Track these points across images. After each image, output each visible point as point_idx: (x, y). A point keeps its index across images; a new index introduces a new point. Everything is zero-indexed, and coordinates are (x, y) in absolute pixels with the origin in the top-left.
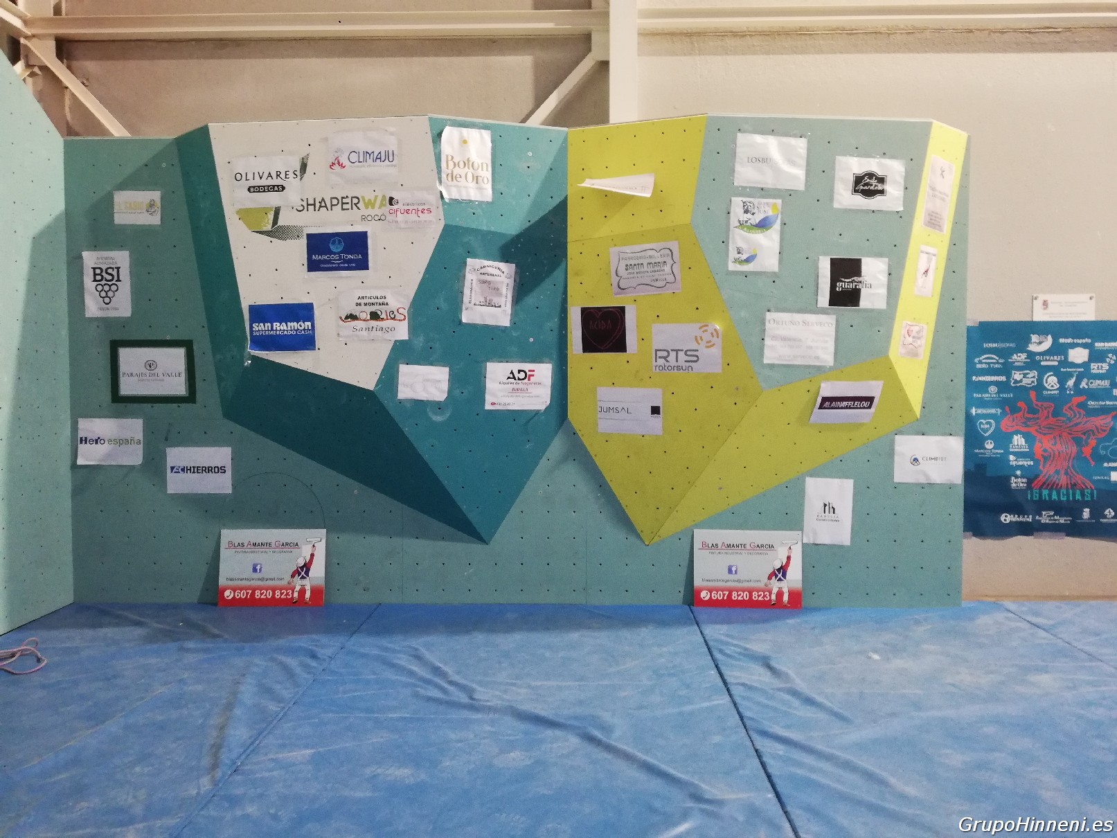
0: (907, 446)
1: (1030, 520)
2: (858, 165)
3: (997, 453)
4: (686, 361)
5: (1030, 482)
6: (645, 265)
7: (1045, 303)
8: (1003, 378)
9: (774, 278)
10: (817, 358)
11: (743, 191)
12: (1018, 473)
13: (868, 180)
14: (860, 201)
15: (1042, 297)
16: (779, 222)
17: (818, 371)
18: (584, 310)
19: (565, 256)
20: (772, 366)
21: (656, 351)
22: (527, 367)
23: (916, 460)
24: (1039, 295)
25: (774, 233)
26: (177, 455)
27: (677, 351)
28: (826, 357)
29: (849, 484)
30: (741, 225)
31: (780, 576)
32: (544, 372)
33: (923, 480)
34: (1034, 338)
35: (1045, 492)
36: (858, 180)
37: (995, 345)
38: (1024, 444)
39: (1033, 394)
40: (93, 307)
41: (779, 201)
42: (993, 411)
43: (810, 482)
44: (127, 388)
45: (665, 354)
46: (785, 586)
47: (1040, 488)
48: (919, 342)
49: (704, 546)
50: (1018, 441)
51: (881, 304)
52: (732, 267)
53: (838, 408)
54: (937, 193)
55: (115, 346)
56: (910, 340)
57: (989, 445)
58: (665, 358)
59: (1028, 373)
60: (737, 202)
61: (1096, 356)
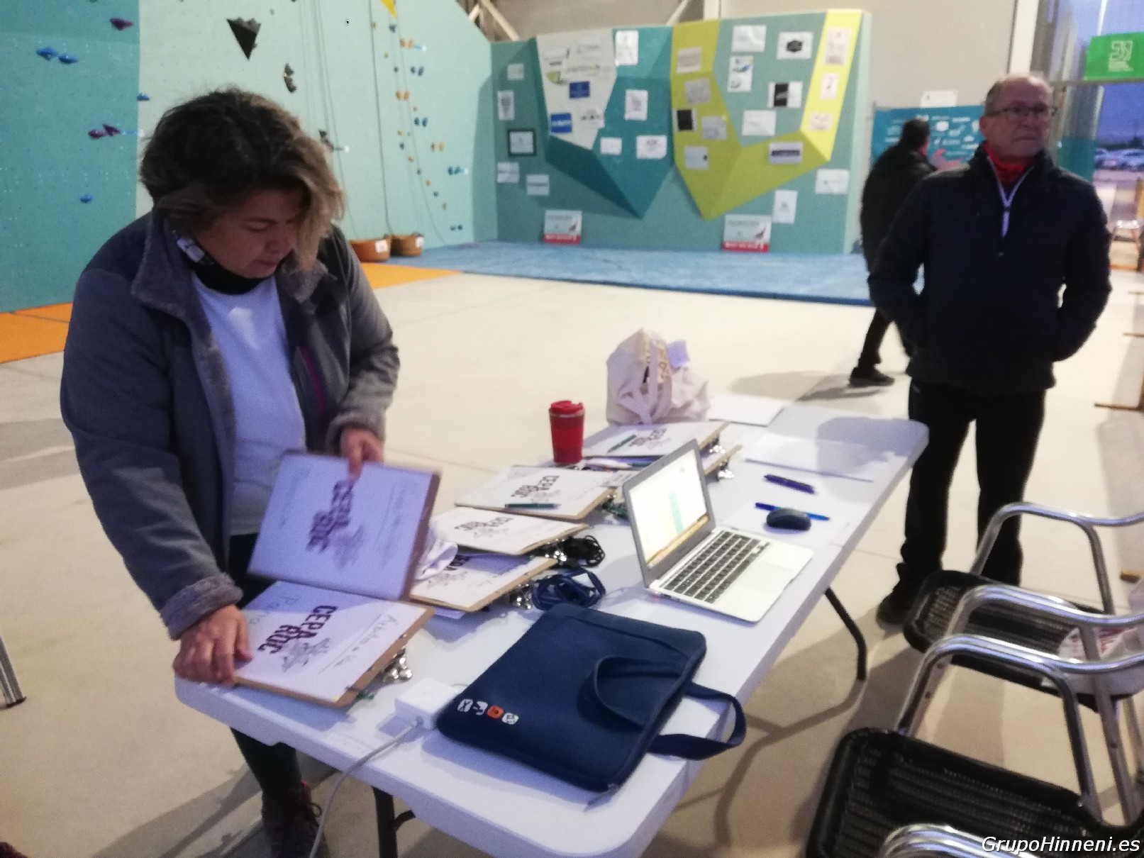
0: (823, 175)
2: (789, 37)
6: (698, 90)
7: (928, 97)
9: (748, 95)
10: (767, 132)
11: (736, 54)
13: (794, 44)
14: (789, 55)
15: (926, 94)
16: (751, 67)
17: (767, 139)
18: (678, 112)
20: (746, 137)
21: (704, 129)
22: (655, 138)
23: (826, 182)
25: (749, 73)
26: (531, 178)
27: (711, 130)
28: (772, 132)
29: (795, 194)
30: (734, 70)
31: (760, 237)
32: (662, 140)
33: (831, 192)
36: (789, 44)
40: (501, 116)
41: (752, 57)
43: (777, 192)
44: (514, 149)
45: (707, 131)
46: (762, 241)
48: (828, 122)
49: (729, 222)
51: (798, 105)
52: (730, 89)
53: (782, 156)
54: (833, 45)
55: (509, 131)
56: (818, 121)
58: (707, 133)
61: (953, 126)
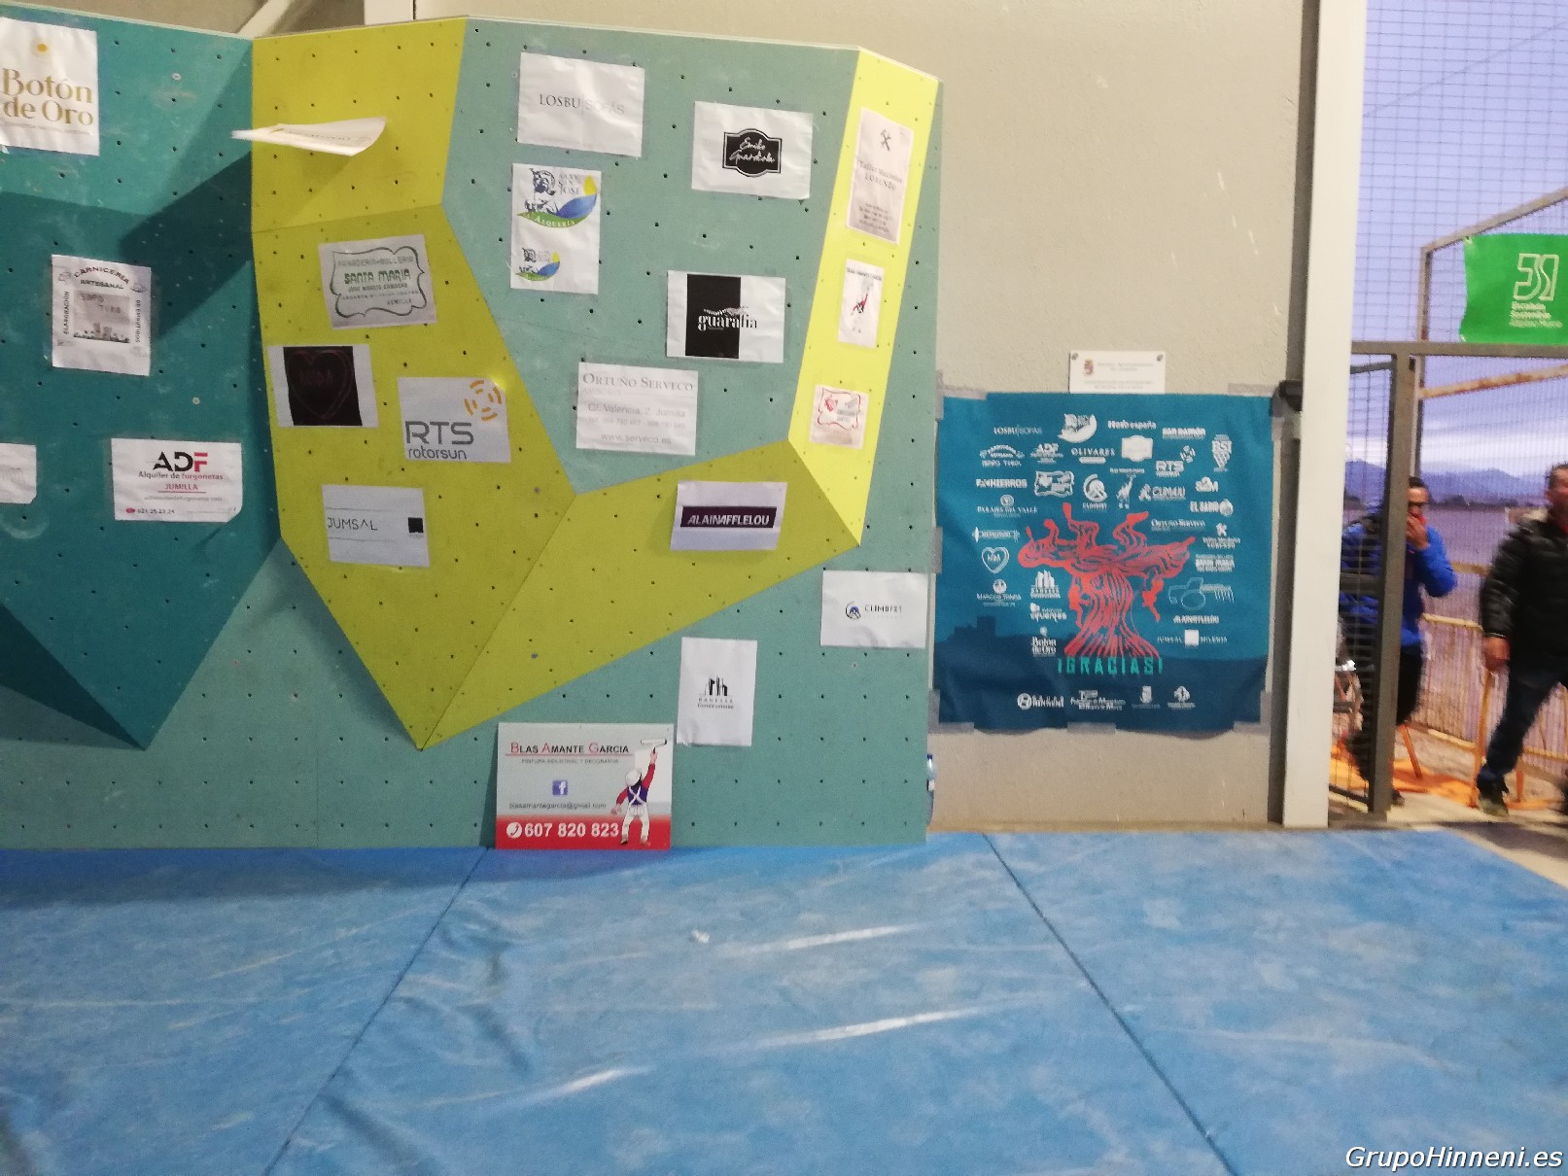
0: (841, 587)
1: (1060, 703)
2: (733, 119)
3: (1012, 601)
4: (454, 443)
5: (1061, 646)
6: (376, 275)
7: (1089, 366)
8: (1023, 483)
9: (591, 306)
10: (667, 441)
11: (535, 154)
12: (1043, 631)
13: (750, 145)
14: (736, 179)
15: (1084, 356)
16: (597, 208)
17: (672, 464)
18: (289, 353)
19: (249, 254)
20: (590, 454)
21: (408, 424)
22: (192, 447)
23: (855, 610)
24: (1079, 352)
25: (590, 229)
27: (440, 424)
28: (685, 442)
29: (750, 648)
30: (531, 211)
31: (637, 796)
32: (227, 458)
33: (866, 643)
34: (1070, 420)
35: (1085, 661)
36: (733, 144)
37: (1010, 430)
38: (1053, 585)
39: (1067, 508)
41: (597, 174)
42: (1006, 534)
43: (689, 645)
45: (421, 429)
46: (644, 814)
47: (1079, 654)
48: (853, 420)
49: (516, 749)
50: (1045, 581)
51: (774, 355)
52: (516, 282)
53: (715, 525)
54: (876, 174)
56: (833, 416)
57: (1000, 588)
58: (422, 436)
59: (1060, 476)
60: (523, 175)
61: (1165, 450)
